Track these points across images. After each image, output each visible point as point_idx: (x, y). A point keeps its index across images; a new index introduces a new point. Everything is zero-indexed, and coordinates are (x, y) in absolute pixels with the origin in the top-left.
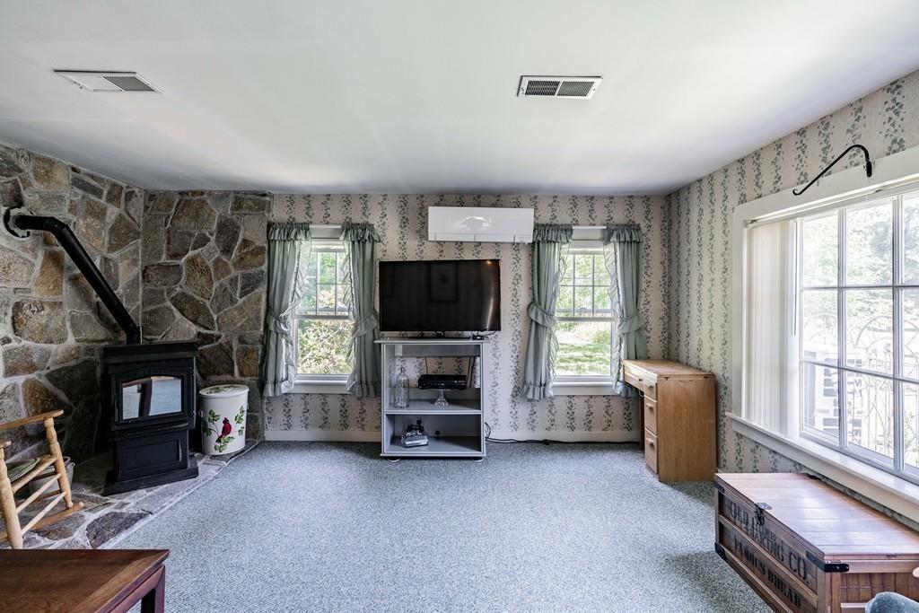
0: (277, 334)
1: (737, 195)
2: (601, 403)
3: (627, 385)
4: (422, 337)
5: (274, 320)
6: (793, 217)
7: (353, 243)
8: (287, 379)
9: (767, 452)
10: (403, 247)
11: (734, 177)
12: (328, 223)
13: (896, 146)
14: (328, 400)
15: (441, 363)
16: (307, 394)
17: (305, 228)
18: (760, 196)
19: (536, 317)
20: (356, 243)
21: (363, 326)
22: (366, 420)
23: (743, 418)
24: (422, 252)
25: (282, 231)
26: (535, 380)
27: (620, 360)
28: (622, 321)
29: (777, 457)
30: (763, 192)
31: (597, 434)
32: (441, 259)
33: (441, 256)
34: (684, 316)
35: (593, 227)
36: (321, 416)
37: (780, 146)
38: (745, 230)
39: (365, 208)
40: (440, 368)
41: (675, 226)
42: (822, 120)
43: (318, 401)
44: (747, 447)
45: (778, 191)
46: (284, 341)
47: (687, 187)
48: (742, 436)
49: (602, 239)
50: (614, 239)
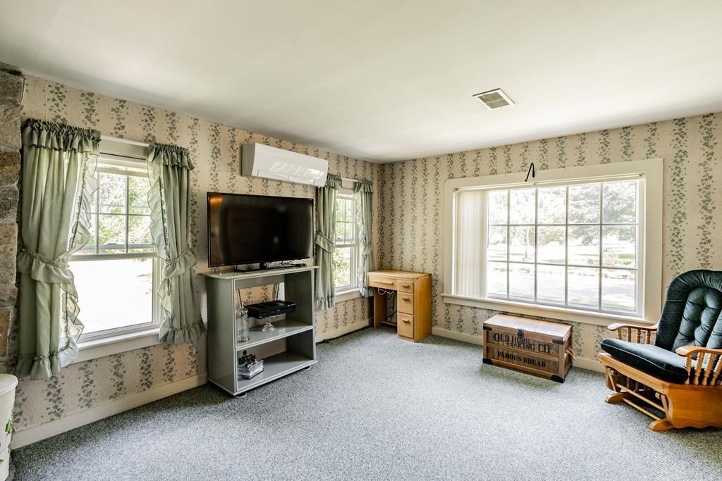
0: (51, 285)
1: (447, 174)
2: (350, 305)
3: (369, 288)
4: (250, 270)
5: (43, 265)
6: (488, 190)
7: (166, 167)
8: (67, 346)
9: (469, 309)
10: (215, 178)
11: (444, 164)
12: (121, 137)
13: (544, 167)
14: (123, 359)
15: (250, 293)
16: (90, 361)
17: (91, 137)
18: (465, 177)
19: (324, 246)
20: (170, 169)
21: (182, 264)
22: (175, 369)
23: (453, 294)
24: (233, 185)
25: (53, 135)
26: (325, 295)
27: (364, 273)
28: (365, 247)
29: (477, 310)
30: (466, 174)
31: (350, 327)
32: (250, 194)
33: (250, 191)
34: (397, 241)
35: (347, 179)
36: (113, 383)
37: (479, 153)
38: (454, 194)
39: (173, 128)
40: (249, 297)
41: (388, 185)
42: (506, 146)
43: (109, 365)
44: (453, 310)
45: (478, 175)
46: (62, 292)
47: (403, 162)
48: (450, 305)
49: (354, 189)
50: (362, 189)
